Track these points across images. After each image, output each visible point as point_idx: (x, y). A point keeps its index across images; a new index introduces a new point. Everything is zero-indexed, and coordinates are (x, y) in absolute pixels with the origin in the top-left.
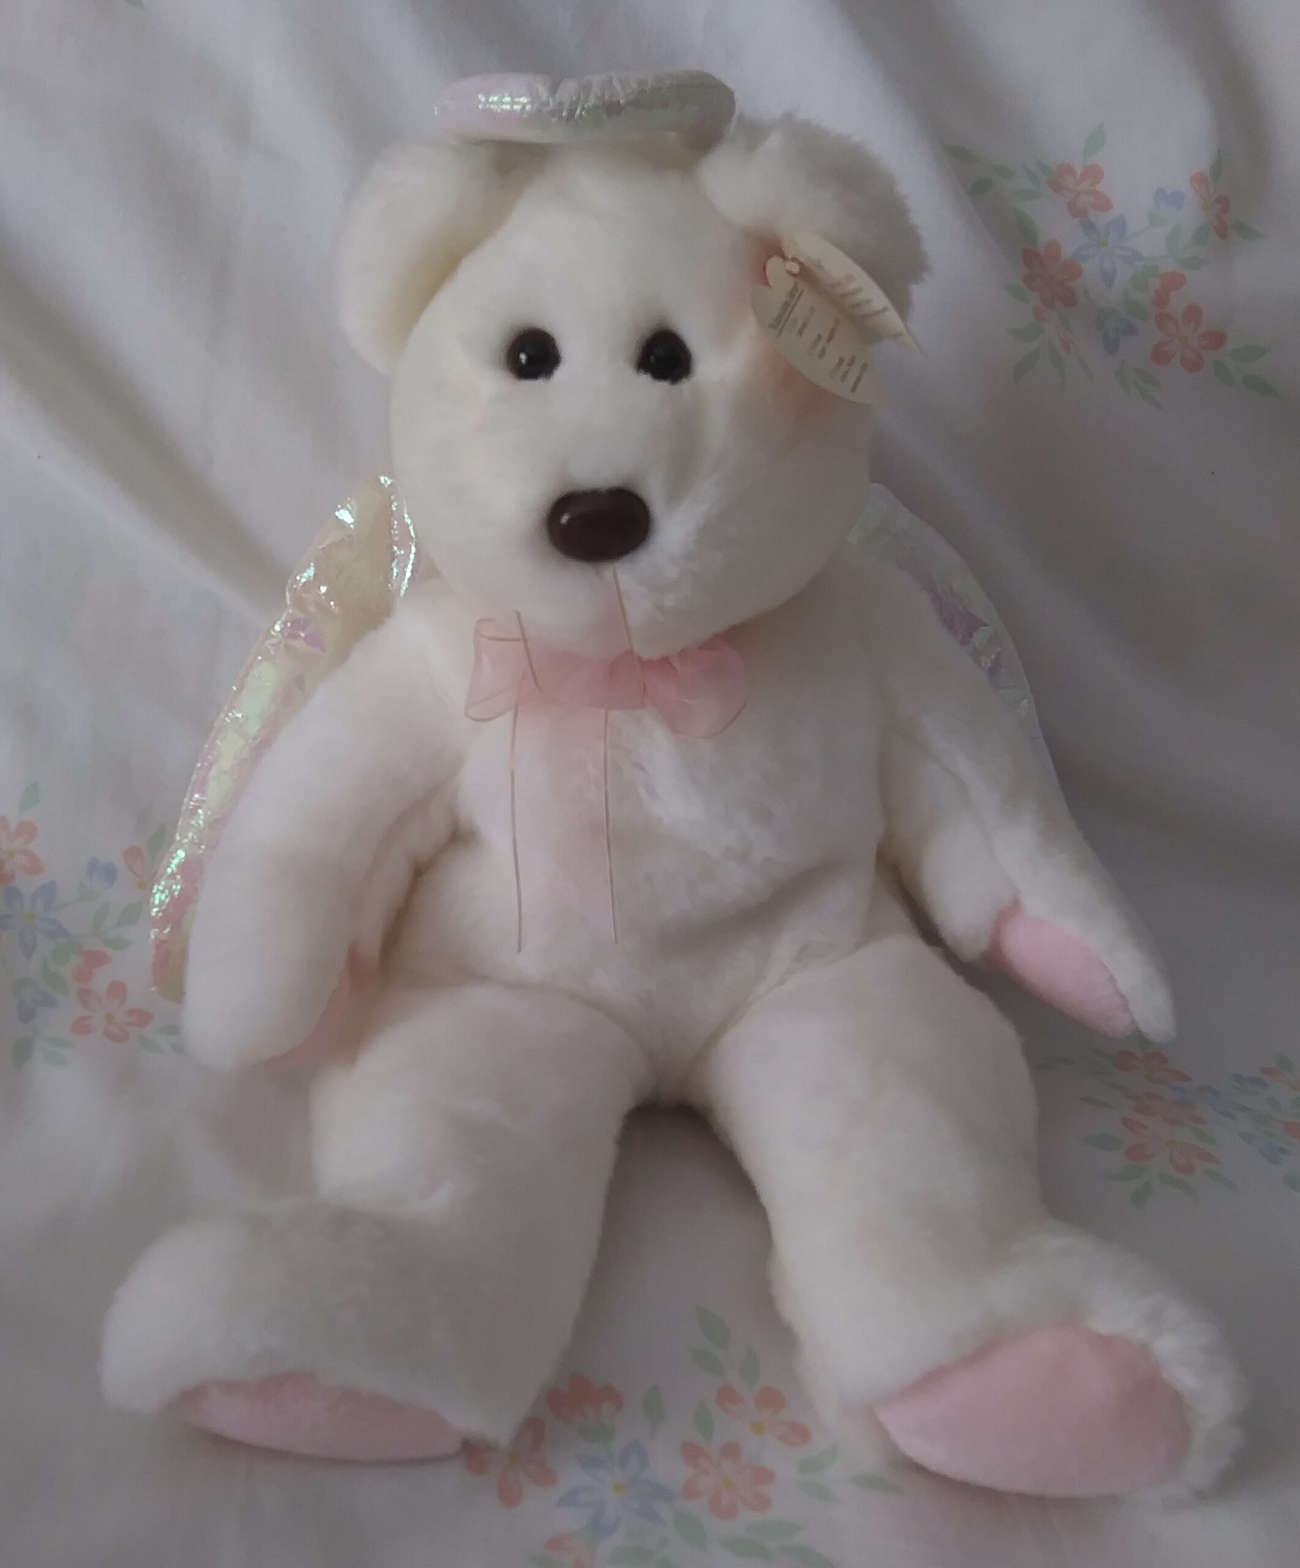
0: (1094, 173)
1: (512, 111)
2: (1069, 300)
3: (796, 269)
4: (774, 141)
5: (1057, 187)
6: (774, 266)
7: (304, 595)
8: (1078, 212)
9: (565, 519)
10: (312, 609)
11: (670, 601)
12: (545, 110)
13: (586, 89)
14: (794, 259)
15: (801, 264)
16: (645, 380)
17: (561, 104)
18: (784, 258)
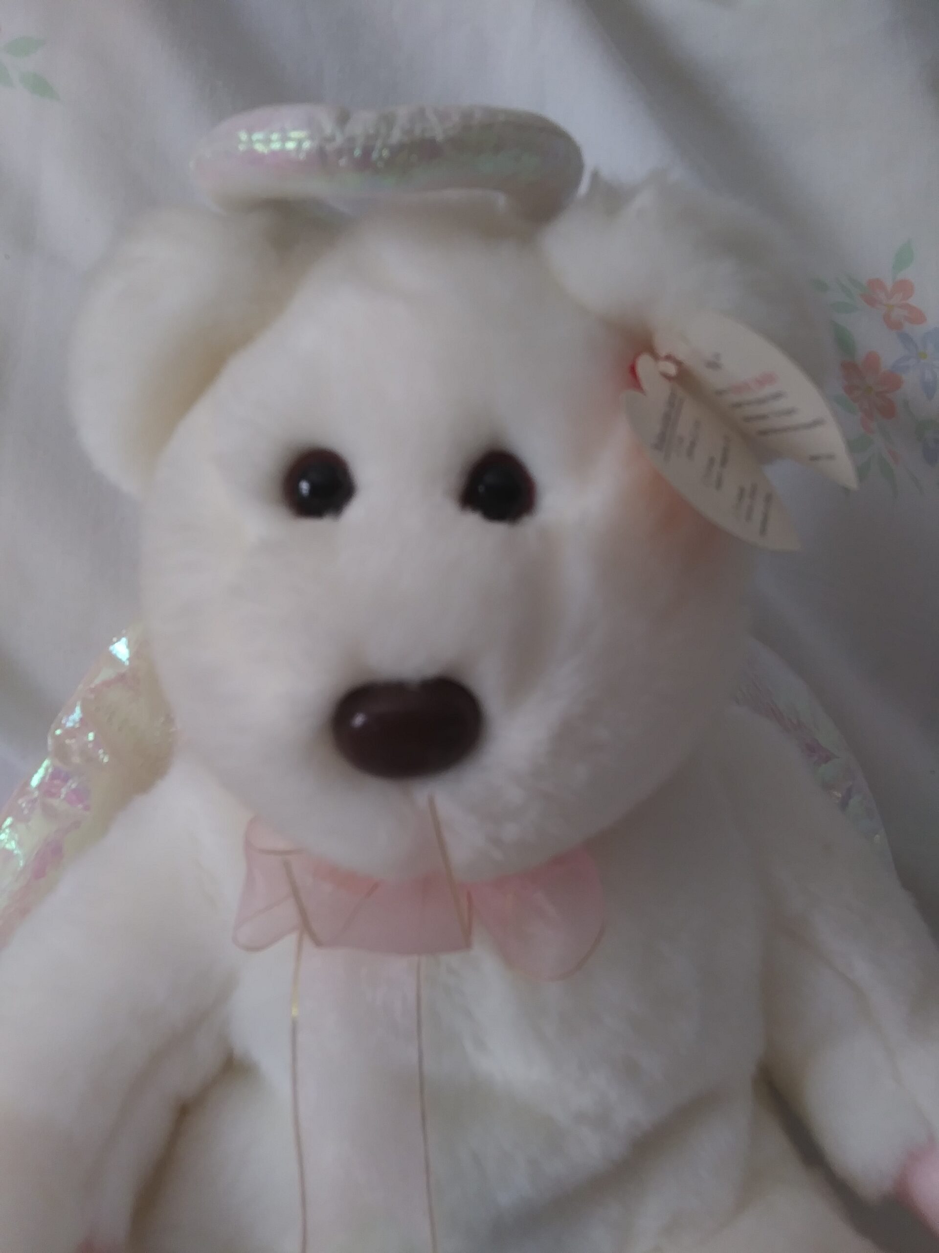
0: (905, 287)
1: (283, 152)
2: (888, 411)
3: (672, 370)
4: (644, 200)
5: (871, 301)
6: (645, 364)
7: (68, 741)
8: (894, 325)
9: (359, 720)
10: (76, 760)
11: (511, 831)
12: (329, 148)
13: (388, 120)
14: (669, 358)
15: (678, 363)
16: (473, 521)
17: (351, 140)
18: (655, 356)
